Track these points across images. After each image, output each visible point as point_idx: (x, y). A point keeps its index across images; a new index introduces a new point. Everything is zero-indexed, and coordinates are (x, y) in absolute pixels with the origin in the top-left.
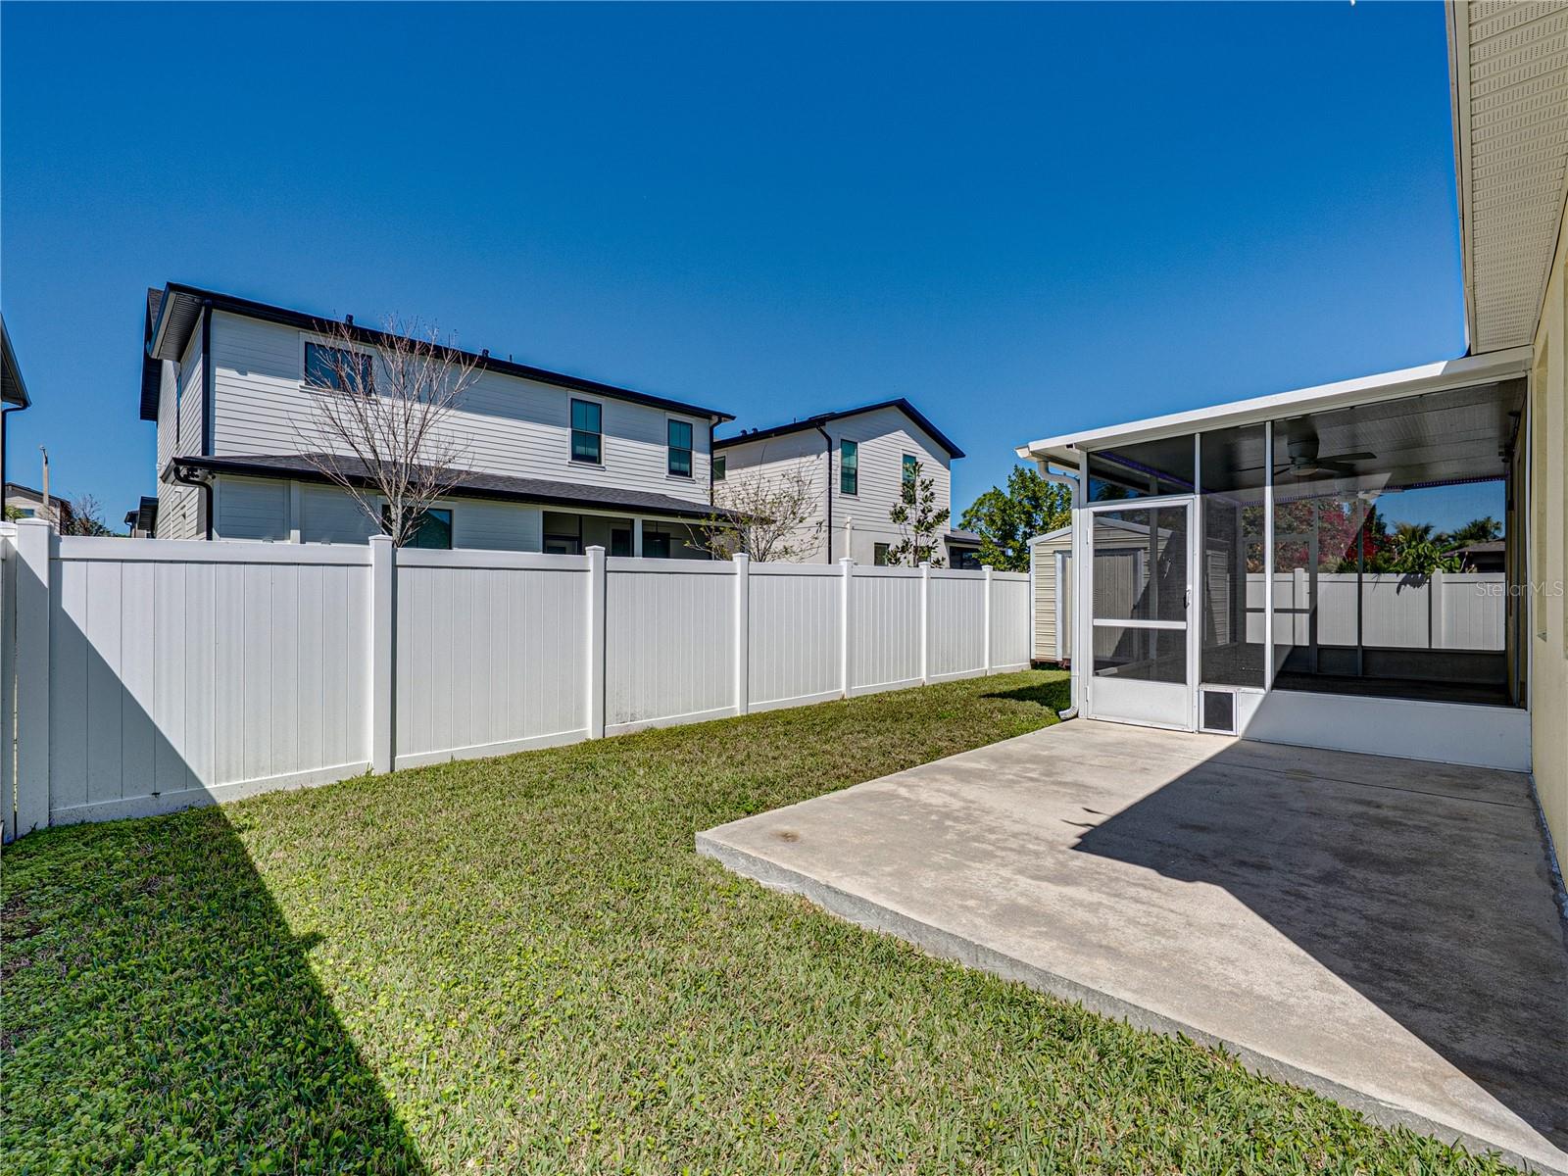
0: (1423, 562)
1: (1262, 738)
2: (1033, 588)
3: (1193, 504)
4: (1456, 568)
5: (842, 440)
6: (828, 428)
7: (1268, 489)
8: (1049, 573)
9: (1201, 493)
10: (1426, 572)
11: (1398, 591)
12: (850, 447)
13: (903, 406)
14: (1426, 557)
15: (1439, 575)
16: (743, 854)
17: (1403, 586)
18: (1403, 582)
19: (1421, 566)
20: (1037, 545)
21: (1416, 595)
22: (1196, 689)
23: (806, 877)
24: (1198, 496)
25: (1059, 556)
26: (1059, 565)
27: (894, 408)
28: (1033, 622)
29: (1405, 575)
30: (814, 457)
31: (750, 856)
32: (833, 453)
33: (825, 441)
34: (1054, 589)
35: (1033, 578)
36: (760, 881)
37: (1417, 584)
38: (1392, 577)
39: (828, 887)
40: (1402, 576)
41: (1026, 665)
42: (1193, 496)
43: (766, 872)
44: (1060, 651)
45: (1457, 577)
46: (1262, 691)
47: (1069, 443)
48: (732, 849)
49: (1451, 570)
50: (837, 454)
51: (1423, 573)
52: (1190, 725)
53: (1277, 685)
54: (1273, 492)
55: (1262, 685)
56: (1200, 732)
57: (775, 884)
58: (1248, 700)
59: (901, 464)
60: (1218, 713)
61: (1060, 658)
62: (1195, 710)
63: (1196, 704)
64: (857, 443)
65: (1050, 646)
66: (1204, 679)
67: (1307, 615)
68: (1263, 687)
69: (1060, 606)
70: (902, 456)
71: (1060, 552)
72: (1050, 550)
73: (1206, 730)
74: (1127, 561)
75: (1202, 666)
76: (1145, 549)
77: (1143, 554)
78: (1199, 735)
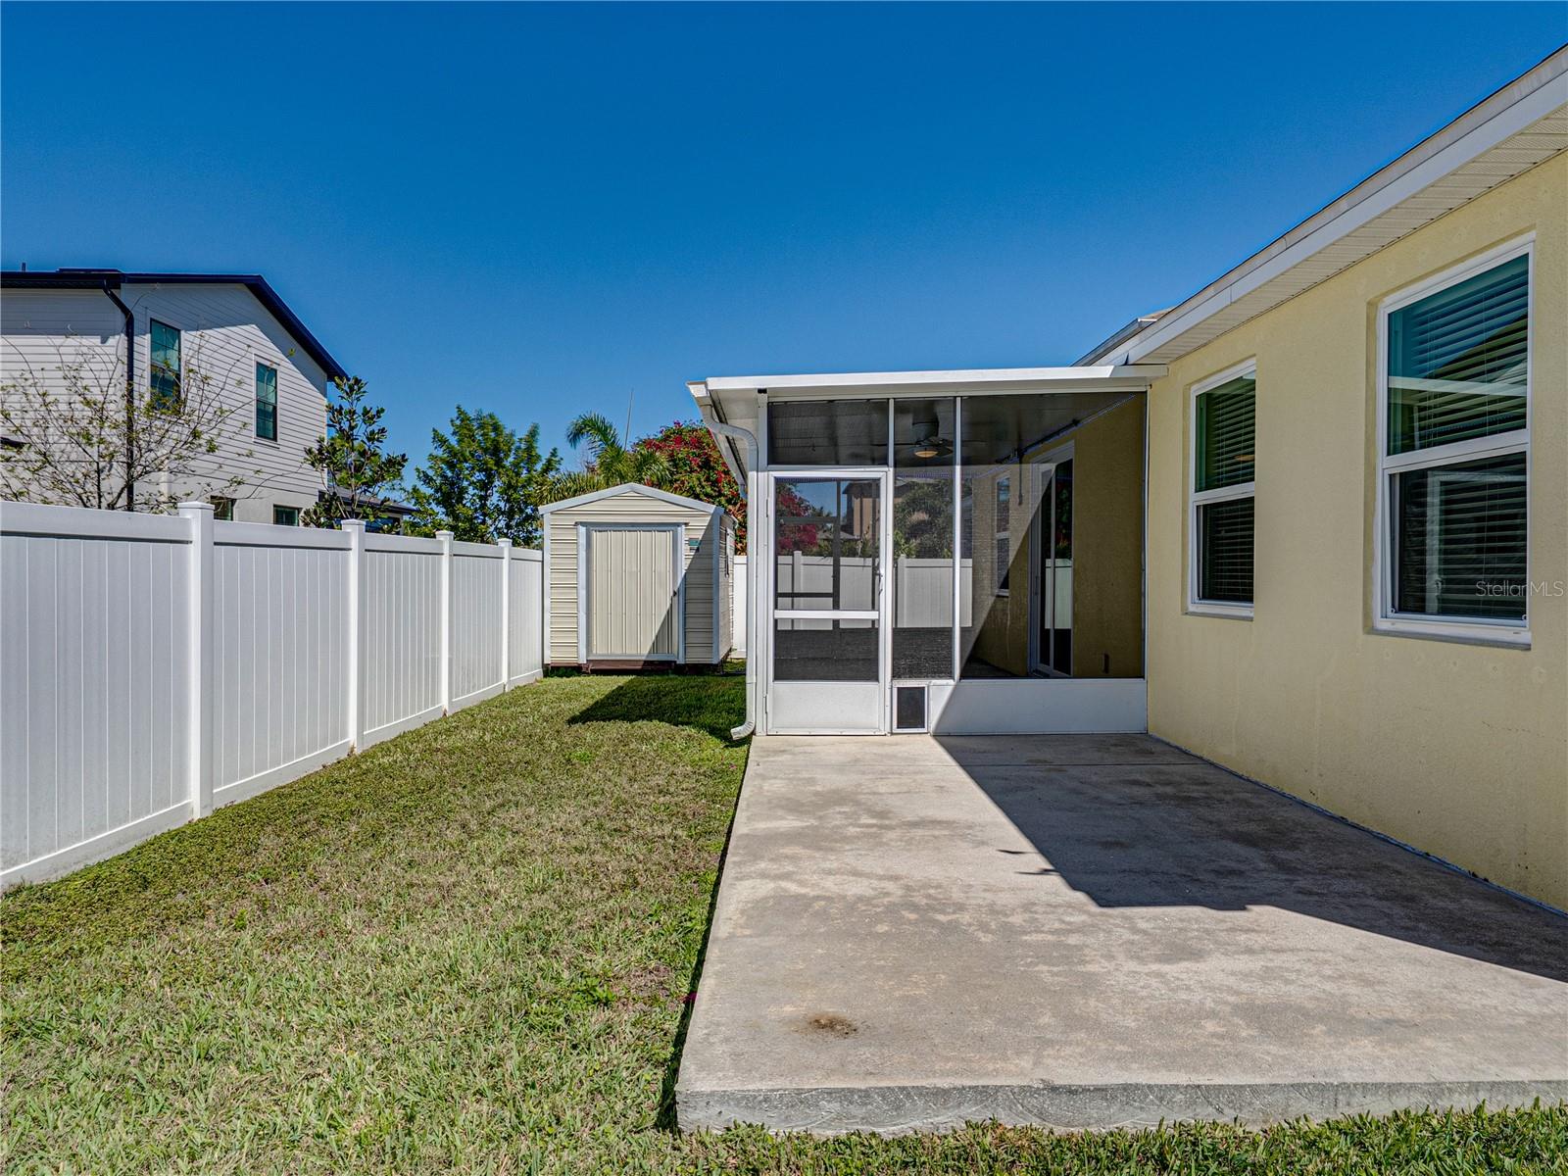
1: (952, 731)
2: (547, 570)
3: (885, 476)
5: (152, 320)
6: (126, 294)
7: (958, 468)
8: (570, 550)
9: (895, 466)
12: (166, 335)
13: (258, 288)
16: (830, 1092)
20: (552, 513)
22: (888, 686)
23: (997, 1089)
24: (892, 469)
25: (582, 530)
26: (583, 541)
27: (241, 287)
28: (547, 616)
30: (97, 340)
31: (852, 1091)
32: (136, 339)
33: (120, 319)
34: (576, 572)
35: (547, 557)
36: (876, 1130)
39: (1054, 1089)
42: (886, 469)
43: (898, 1108)
44: (582, 651)
46: (951, 682)
47: (762, 387)
48: (799, 1092)
50: (143, 342)
52: (882, 728)
53: (965, 674)
54: (962, 470)
55: (951, 676)
56: (892, 734)
57: (917, 1124)
58: (939, 693)
59: (254, 376)
60: (910, 711)
61: (583, 661)
62: (888, 709)
63: (888, 703)
64: (179, 331)
65: (569, 645)
66: (896, 675)
67: (831, 599)
68: (952, 677)
69: (583, 593)
70: (254, 364)
71: (583, 524)
72: (570, 521)
73: (900, 731)
74: (665, 538)
75: (894, 659)
76: (686, 524)
77: (684, 532)
78: (895, 736)
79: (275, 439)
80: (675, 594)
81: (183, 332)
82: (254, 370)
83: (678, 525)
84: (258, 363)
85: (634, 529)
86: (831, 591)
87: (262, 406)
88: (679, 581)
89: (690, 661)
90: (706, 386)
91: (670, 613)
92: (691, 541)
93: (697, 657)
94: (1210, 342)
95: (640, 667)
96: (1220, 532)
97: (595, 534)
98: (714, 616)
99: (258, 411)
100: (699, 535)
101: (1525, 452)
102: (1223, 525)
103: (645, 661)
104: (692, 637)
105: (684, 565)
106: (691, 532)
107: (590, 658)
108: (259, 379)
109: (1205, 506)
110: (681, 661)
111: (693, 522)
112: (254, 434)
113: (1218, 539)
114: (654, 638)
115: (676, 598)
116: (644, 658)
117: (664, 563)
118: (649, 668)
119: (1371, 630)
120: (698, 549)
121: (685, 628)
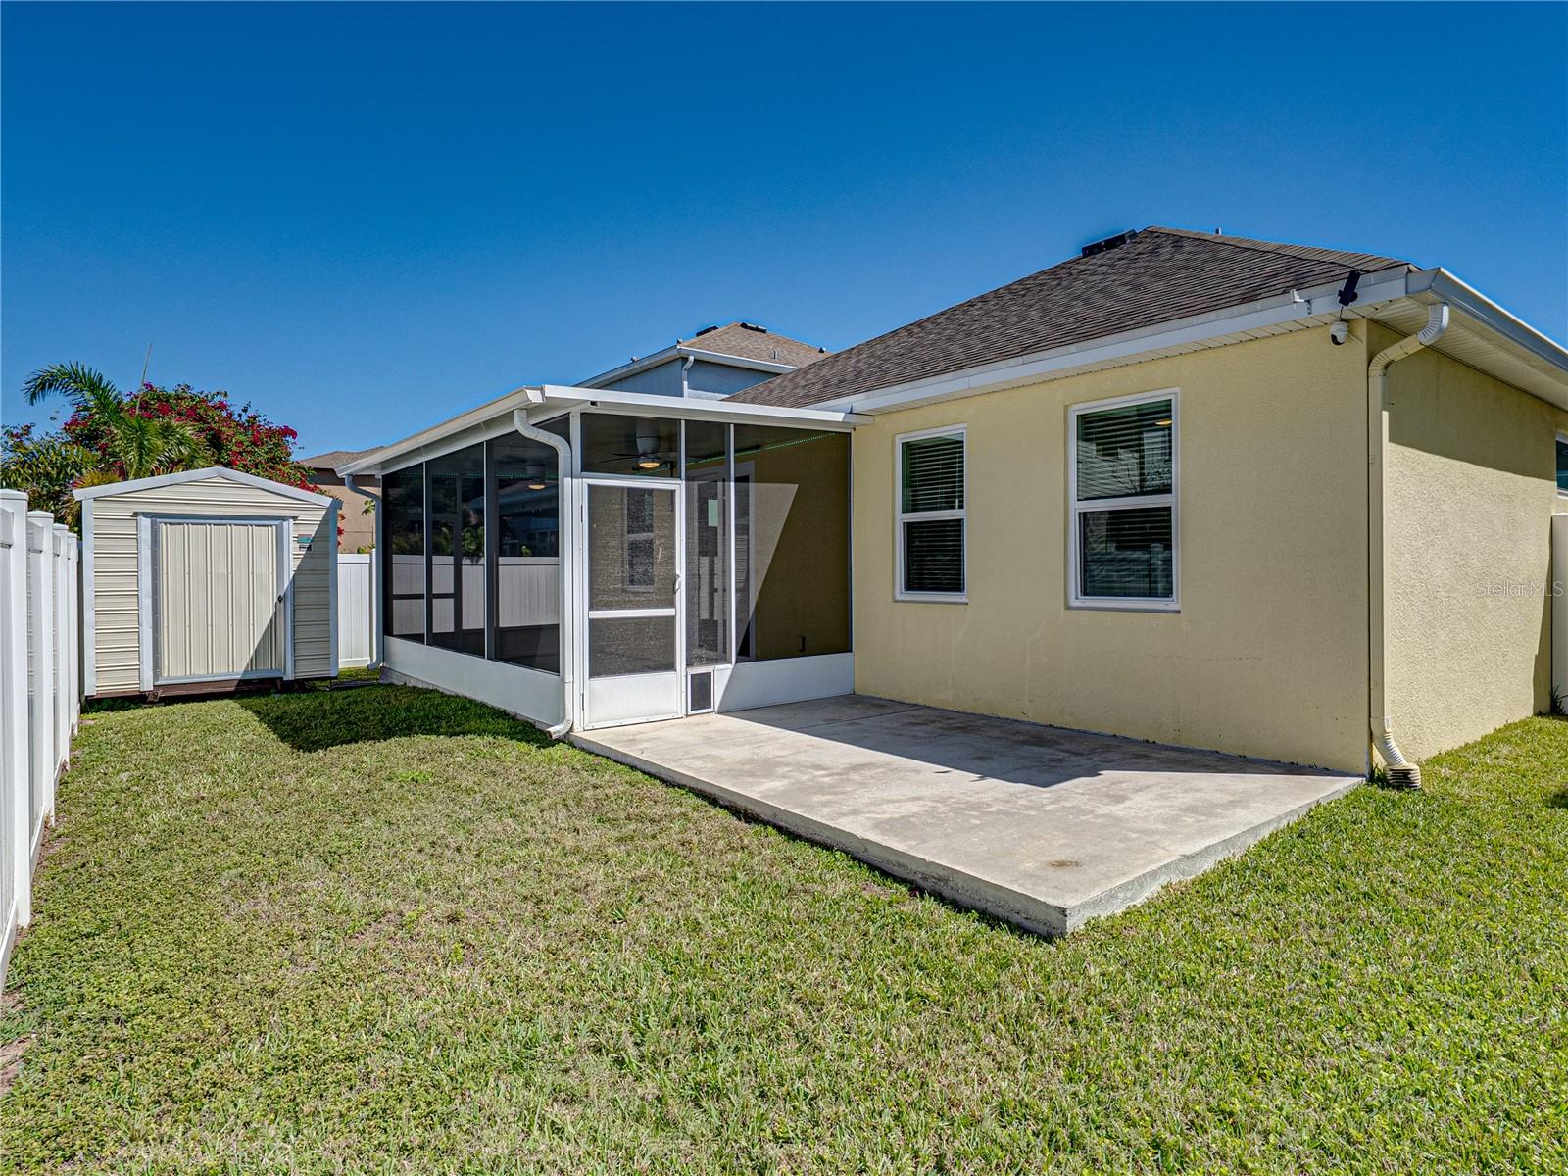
2: (89, 574)
3: (680, 489)
7: (732, 485)
8: (126, 547)
20: (95, 499)
22: (684, 674)
24: (684, 482)
25: (146, 522)
26: (146, 536)
28: (89, 633)
34: (135, 575)
39: (1188, 857)
42: (680, 482)
43: (1142, 887)
46: (729, 666)
52: (679, 712)
53: (739, 659)
54: (735, 487)
55: (729, 661)
56: (687, 716)
57: (1147, 894)
58: (721, 675)
60: (700, 693)
61: (147, 686)
62: (684, 694)
63: (684, 689)
65: (127, 669)
66: (689, 664)
67: (452, 600)
68: (730, 663)
69: (147, 601)
71: (146, 515)
72: (128, 510)
73: (694, 712)
74: (264, 535)
75: (687, 650)
76: (295, 518)
77: (291, 528)
78: (690, 718)
80: (280, 599)
83: (284, 519)
85: (223, 522)
86: (452, 591)
88: (286, 584)
89: (301, 676)
90: (543, 393)
91: (273, 623)
92: (300, 539)
93: (307, 670)
94: (922, 406)
95: (233, 689)
96: (915, 542)
97: (164, 527)
98: (331, 623)
100: (312, 531)
101: (1170, 507)
102: (916, 537)
103: (240, 681)
104: (302, 650)
105: (292, 565)
106: (301, 528)
107: (157, 684)
109: (908, 523)
110: (289, 676)
111: (302, 516)
113: (914, 547)
114: (252, 652)
115: (282, 603)
116: (239, 677)
117: (264, 564)
118: (245, 688)
119: (1068, 607)
120: (309, 548)
121: (294, 638)
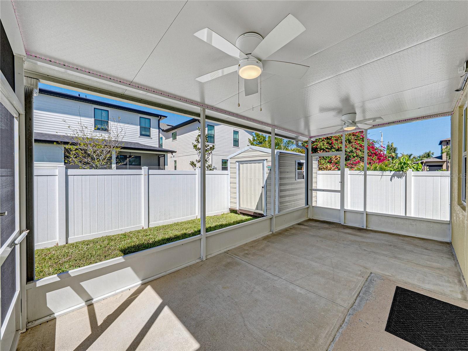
0: (403, 166)
2: (229, 177)
4: (420, 169)
5: (208, 125)
8: (234, 171)
10: (404, 171)
11: (391, 180)
12: (211, 127)
14: (405, 163)
15: (410, 172)
17: (393, 178)
18: (393, 176)
19: (402, 168)
20: (230, 158)
21: (399, 182)
25: (237, 163)
26: (237, 168)
28: (229, 192)
29: (394, 172)
34: (236, 178)
35: (229, 173)
37: (400, 177)
38: (388, 173)
40: (393, 172)
41: (227, 211)
44: (238, 205)
45: (420, 173)
49: (417, 170)
51: (403, 171)
59: (233, 133)
61: (238, 209)
64: (214, 126)
65: (234, 203)
69: (238, 185)
70: (233, 131)
72: (235, 161)
74: (260, 165)
76: (266, 160)
77: (266, 162)
79: (238, 146)
81: (215, 126)
82: (233, 132)
83: (264, 160)
84: (234, 130)
85: (251, 162)
87: (235, 140)
88: (264, 182)
91: (262, 194)
92: (268, 166)
95: (253, 214)
97: (240, 165)
99: (234, 140)
100: (270, 164)
108: (234, 134)
111: (269, 158)
112: (233, 146)
115: (263, 189)
116: (254, 211)
117: (259, 176)
120: (270, 170)
121: (266, 201)
